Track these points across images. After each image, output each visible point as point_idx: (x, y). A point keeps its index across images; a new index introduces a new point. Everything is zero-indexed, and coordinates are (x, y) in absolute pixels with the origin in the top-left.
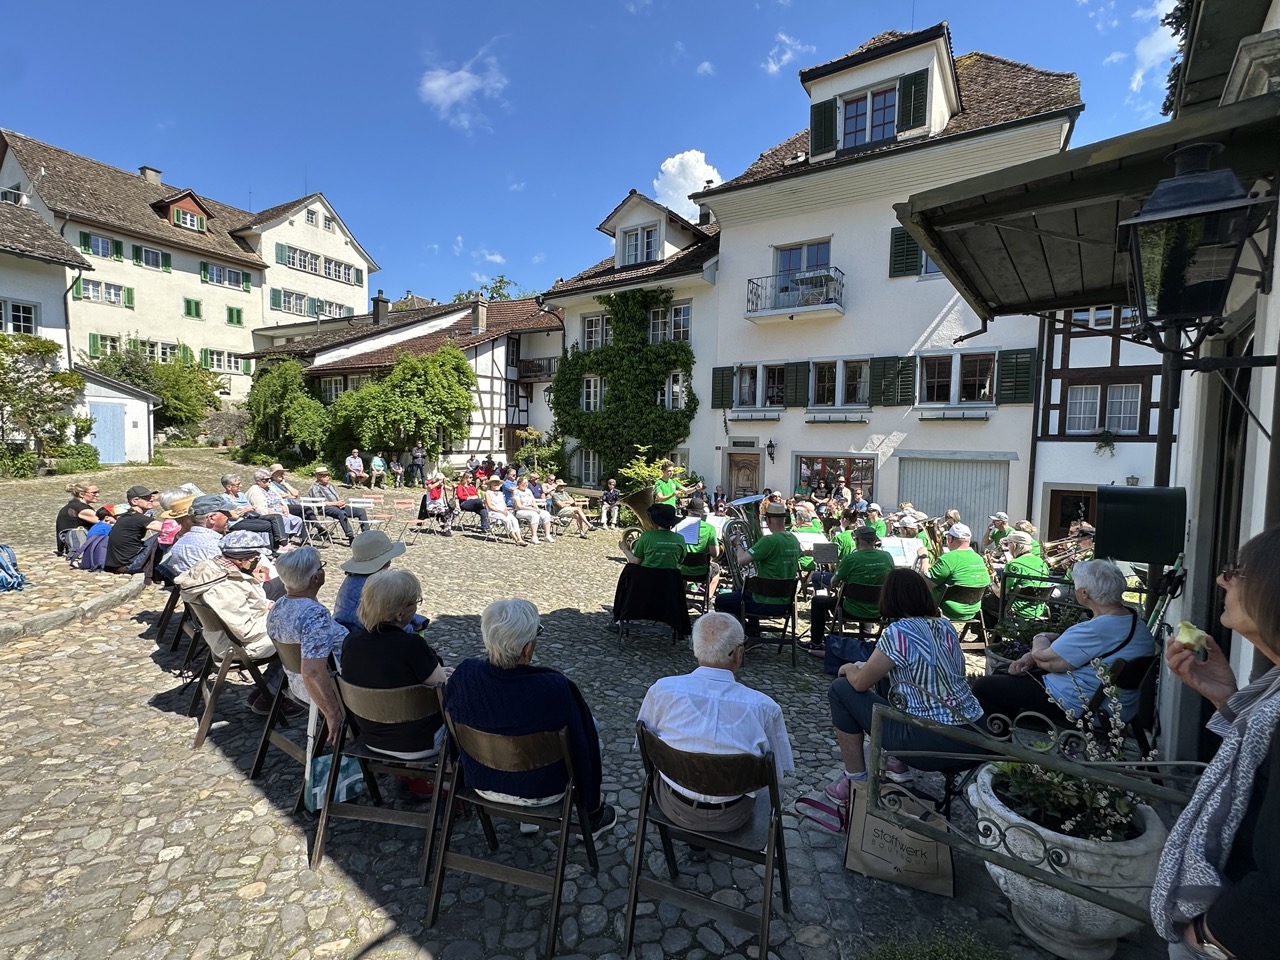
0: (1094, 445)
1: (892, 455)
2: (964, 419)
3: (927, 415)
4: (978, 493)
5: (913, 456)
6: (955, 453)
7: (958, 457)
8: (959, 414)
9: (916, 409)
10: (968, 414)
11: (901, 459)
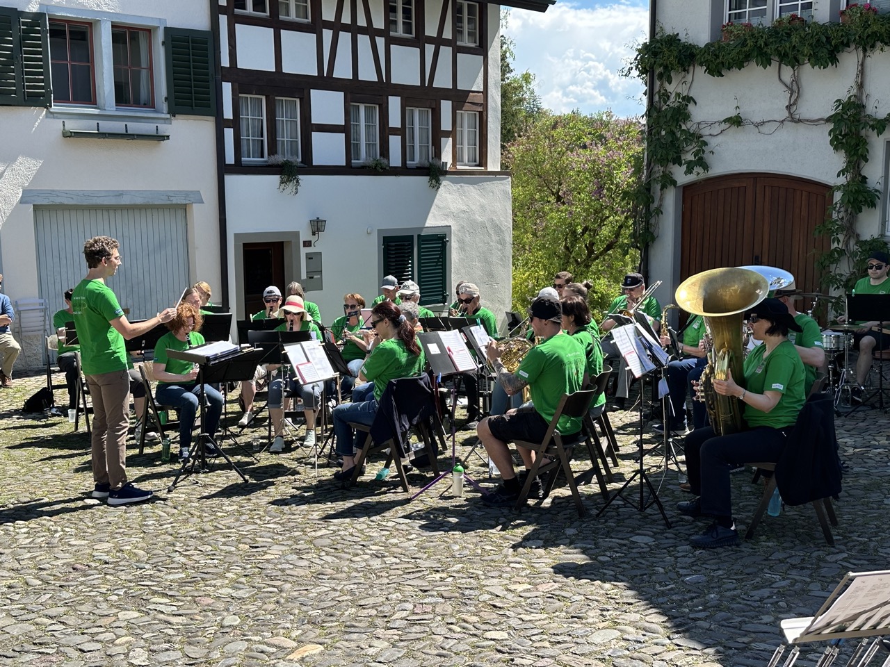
0: (276, 179)
1: (23, 201)
2: (127, 136)
3: (73, 126)
4: (152, 258)
5: (58, 201)
6: (120, 194)
7: (125, 201)
8: (118, 126)
9: (51, 115)
10: (135, 127)
11: (37, 208)
